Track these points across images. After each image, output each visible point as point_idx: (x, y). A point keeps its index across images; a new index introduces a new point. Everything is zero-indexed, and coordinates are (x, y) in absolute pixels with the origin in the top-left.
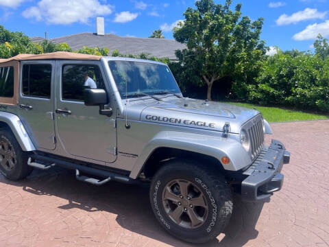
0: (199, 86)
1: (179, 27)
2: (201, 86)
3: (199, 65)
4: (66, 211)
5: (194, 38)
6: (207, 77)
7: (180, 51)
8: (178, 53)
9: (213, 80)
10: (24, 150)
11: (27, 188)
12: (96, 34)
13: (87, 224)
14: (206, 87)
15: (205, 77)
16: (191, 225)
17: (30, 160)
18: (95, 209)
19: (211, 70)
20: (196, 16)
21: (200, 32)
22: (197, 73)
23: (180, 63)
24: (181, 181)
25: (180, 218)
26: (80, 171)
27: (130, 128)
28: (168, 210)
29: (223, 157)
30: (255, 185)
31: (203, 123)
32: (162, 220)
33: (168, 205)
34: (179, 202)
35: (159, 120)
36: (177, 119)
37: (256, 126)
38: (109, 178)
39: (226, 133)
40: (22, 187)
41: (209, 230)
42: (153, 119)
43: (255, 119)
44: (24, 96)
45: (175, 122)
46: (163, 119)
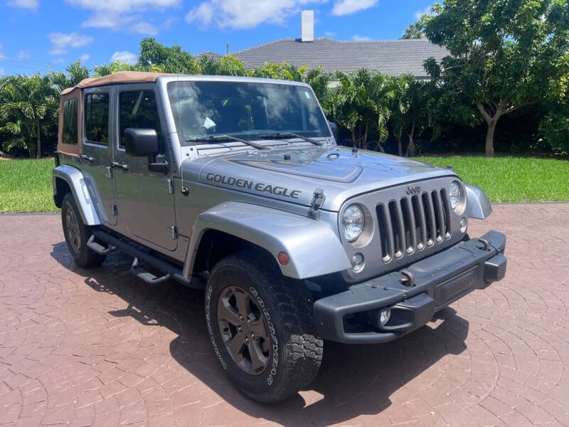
0: (468, 126)
1: (435, 14)
2: (472, 125)
3: (469, 84)
4: (116, 318)
5: (462, 32)
6: (486, 107)
7: (433, 60)
8: (431, 65)
9: (499, 113)
10: (85, 223)
11: (92, 279)
12: (299, 41)
13: (129, 342)
14: (484, 127)
15: (481, 108)
16: (251, 368)
17: (92, 238)
18: (156, 322)
19: (495, 94)
21: (475, 18)
22: (464, 100)
23: (433, 83)
24: (237, 290)
25: (239, 353)
26: (139, 261)
27: (190, 194)
28: (226, 338)
29: (281, 252)
30: (338, 309)
31: (283, 190)
32: (218, 353)
33: (226, 330)
34: (239, 326)
35: (222, 182)
36: (246, 182)
37: (414, 199)
38: (168, 275)
39: (313, 210)
40: (86, 278)
41: (270, 381)
42: (215, 180)
43: (412, 186)
44: (87, 142)
45: (244, 186)
46: (229, 181)
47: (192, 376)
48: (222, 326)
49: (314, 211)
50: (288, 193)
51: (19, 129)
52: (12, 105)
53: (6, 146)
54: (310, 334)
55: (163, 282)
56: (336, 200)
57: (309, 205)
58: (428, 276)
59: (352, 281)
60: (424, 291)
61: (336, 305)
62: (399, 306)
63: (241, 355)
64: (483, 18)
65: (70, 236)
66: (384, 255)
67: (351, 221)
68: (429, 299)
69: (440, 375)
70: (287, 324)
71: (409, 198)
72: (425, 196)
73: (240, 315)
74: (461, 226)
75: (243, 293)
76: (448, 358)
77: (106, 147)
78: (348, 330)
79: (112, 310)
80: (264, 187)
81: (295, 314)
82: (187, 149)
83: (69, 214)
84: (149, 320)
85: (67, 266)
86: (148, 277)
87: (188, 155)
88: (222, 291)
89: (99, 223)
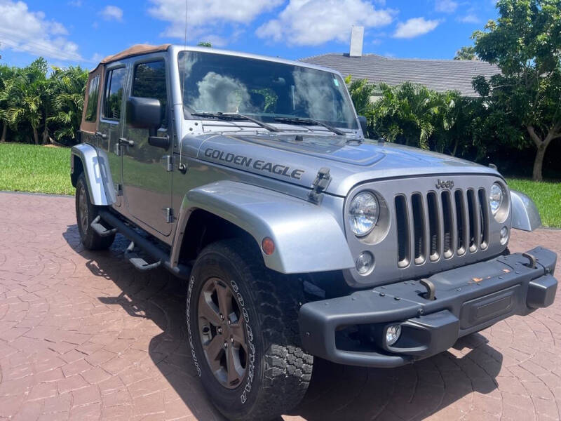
0: (516, 148)
1: (488, 31)
2: (520, 147)
3: (519, 104)
4: (104, 305)
5: (515, 51)
6: (537, 130)
7: (482, 78)
8: (480, 84)
9: (550, 137)
10: (92, 203)
11: (94, 263)
12: (347, 55)
13: (108, 332)
14: (533, 151)
15: (531, 130)
17: (97, 219)
18: (143, 313)
19: (547, 117)
20: (524, 8)
21: (530, 38)
22: (514, 121)
23: (482, 100)
24: (220, 284)
25: (216, 359)
26: (135, 245)
27: (187, 172)
28: (205, 339)
29: (266, 237)
30: (330, 317)
31: (283, 169)
32: (194, 356)
33: (206, 330)
34: (219, 327)
35: (220, 159)
36: (245, 159)
37: (445, 196)
38: (159, 263)
39: (314, 193)
40: (88, 261)
41: (243, 398)
42: (213, 157)
43: (444, 179)
44: (103, 119)
45: (242, 163)
46: (227, 158)
47: (164, 380)
48: (202, 325)
49: (317, 194)
50: (289, 172)
51: (69, 119)
52: (67, 96)
53: (57, 134)
54: (297, 346)
55: (153, 270)
56: (344, 184)
57: (312, 186)
58: (455, 289)
59: (357, 286)
60: (447, 308)
61: (330, 312)
62: (411, 323)
63: (219, 362)
64: (539, 38)
65: (82, 216)
66: (401, 259)
67: (362, 212)
68: (452, 319)
69: (462, 417)
70: (268, 330)
71: (439, 193)
72: (458, 194)
73: (221, 314)
74: (501, 237)
75: (224, 286)
76: (473, 396)
77: (117, 123)
78: (341, 346)
79: (103, 296)
80: (263, 164)
81: (280, 319)
82: (191, 123)
83: (82, 194)
84: (138, 311)
85: (74, 248)
86: (139, 263)
87: (191, 129)
88: (204, 283)
89: (107, 204)
